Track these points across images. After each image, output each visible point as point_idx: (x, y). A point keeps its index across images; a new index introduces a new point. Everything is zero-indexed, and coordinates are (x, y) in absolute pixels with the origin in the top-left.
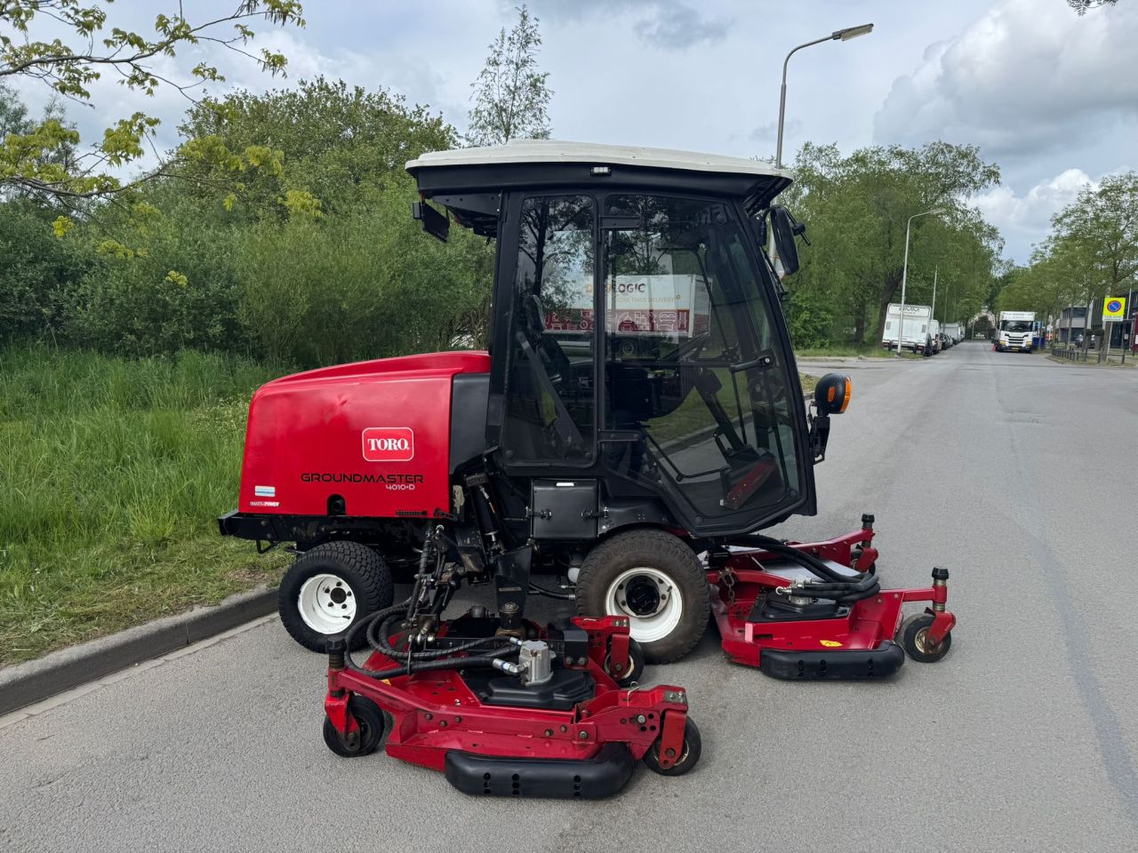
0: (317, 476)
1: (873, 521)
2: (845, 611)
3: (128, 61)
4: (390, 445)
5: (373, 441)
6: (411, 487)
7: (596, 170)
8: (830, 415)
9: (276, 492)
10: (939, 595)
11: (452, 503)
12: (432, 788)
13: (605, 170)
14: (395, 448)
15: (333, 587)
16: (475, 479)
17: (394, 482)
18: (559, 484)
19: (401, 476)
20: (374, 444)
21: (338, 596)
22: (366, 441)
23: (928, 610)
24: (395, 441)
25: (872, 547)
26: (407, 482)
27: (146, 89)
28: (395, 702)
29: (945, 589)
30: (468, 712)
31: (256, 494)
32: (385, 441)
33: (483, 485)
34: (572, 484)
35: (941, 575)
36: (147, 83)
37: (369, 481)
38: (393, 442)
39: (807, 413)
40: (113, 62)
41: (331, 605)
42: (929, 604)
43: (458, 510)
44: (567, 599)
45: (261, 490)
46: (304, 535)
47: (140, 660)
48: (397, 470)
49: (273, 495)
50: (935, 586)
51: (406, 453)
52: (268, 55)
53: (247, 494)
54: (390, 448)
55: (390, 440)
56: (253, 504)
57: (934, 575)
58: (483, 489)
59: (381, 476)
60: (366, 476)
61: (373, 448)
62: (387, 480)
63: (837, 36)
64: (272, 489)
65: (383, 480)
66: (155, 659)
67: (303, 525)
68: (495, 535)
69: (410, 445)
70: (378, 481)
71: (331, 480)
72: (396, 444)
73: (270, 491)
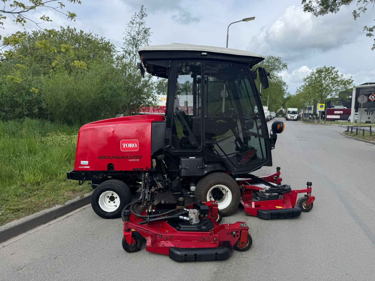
1: (280, 169)
2: (281, 197)
3: (18, 13)
4: (130, 145)
5: (124, 144)
6: (138, 160)
7: (203, 54)
8: (277, 134)
9: (89, 163)
10: (309, 191)
11: (152, 165)
12: (165, 261)
13: (206, 54)
14: (132, 147)
15: (110, 195)
16: (160, 157)
17: (132, 158)
18: (190, 158)
19: (134, 156)
20: (125, 145)
21: (112, 199)
22: (122, 144)
23: (305, 195)
24: (132, 144)
25: (280, 177)
26: (136, 158)
27: (22, 24)
28: (148, 232)
29: (311, 188)
30: (174, 234)
31: (81, 164)
32: (129, 144)
33: (163, 159)
34: (194, 158)
35: (309, 184)
36: (23, 22)
37: (123, 158)
38: (131, 145)
39: (269, 133)
40: (12, 13)
41: (109, 202)
42: (306, 193)
43: (154, 168)
44: (190, 197)
45: (83, 162)
46: (97, 178)
47: (39, 225)
48: (133, 154)
49: (88, 164)
50: (308, 188)
51: (136, 148)
52: (70, 13)
53: (77, 164)
54: (130, 147)
55: (130, 144)
56: (80, 167)
57: (307, 184)
58: (163, 160)
59: (127, 156)
61: (124, 147)
62: (129, 158)
63: (244, 20)
65: (128, 158)
66: (44, 224)
67: (97, 174)
68: (166, 176)
69: (137, 146)
70: (126, 158)
71: (109, 158)
72: (133, 145)
73: (86, 162)
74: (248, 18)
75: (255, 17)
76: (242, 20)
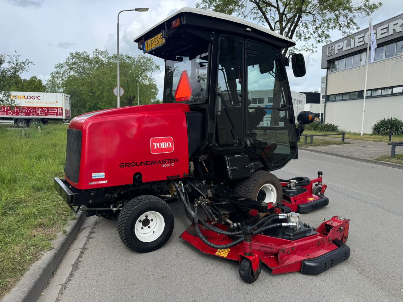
0: (128, 164)
4: (164, 145)
5: (155, 144)
6: (173, 165)
7: (247, 29)
9: (105, 176)
10: (320, 180)
11: (189, 170)
13: (250, 29)
14: (166, 147)
15: (143, 218)
16: (202, 158)
18: (236, 156)
19: (168, 160)
20: (156, 145)
21: (146, 223)
22: (152, 144)
24: (165, 143)
31: (93, 178)
32: (161, 144)
34: (240, 155)
37: (154, 164)
38: (164, 144)
43: (192, 172)
45: (96, 175)
49: (104, 177)
50: (319, 177)
51: (171, 149)
54: (163, 147)
55: (163, 143)
57: (318, 174)
58: (203, 162)
59: (159, 161)
60: (152, 162)
61: (156, 148)
62: (162, 162)
63: (136, 10)
64: (103, 174)
65: (161, 163)
67: (113, 191)
68: (205, 182)
69: (172, 145)
70: (158, 163)
71: (135, 165)
72: (166, 145)
73: (102, 175)
74: (141, 9)
75: (148, 9)
76: (134, 9)
